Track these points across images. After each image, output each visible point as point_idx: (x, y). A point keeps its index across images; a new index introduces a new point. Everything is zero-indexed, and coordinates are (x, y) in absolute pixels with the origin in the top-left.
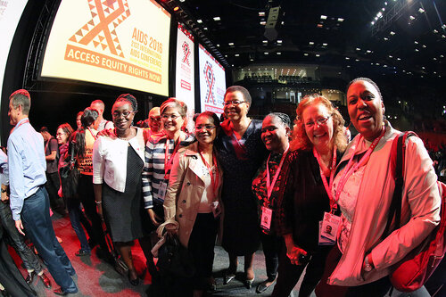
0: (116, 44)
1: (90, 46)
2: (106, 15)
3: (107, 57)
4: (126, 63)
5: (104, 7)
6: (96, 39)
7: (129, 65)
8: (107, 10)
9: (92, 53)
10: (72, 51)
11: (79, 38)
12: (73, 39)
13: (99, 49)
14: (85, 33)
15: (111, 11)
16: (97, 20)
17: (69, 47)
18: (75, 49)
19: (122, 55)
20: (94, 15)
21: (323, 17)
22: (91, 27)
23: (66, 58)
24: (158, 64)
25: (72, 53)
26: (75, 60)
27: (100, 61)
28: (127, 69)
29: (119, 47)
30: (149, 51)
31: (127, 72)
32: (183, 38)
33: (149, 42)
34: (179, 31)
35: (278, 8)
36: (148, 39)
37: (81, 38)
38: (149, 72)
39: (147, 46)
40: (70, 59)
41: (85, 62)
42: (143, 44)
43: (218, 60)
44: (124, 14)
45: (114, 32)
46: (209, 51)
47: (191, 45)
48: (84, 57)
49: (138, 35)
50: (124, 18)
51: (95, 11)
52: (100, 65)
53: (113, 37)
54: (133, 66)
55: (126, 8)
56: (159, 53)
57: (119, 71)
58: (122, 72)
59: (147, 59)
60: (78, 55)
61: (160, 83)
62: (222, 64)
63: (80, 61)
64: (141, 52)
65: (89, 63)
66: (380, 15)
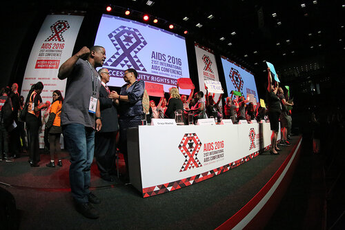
0: (139, 64)
1: (119, 67)
2: (127, 47)
4: (148, 75)
5: (125, 43)
6: (123, 62)
7: (151, 75)
8: (128, 45)
9: (120, 71)
12: (106, 64)
13: (125, 68)
14: (114, 60)
15: (131, 44)
16: (121, 52)
19: (144, 70)
20: (118, 49)
22: (117, 56)
24: (179, 73)
28: (150, 78)
29: (141, 65)
30: (168, 65)
31: (150, 80)
32: (200, 53)
33: (167, 59)
34: (197, 49)
36: (166, 57)
37: (111, 63)
38: (170, 79)
39: (167, 62)
41: (116, 76)
42: (162, 61)
44: (142, 44)
45: (136, 57)
46: (232, 60)
47: (212, 57)
48: (115, 73)
49: (156, 56)
50: (142, 47)
51: (118, 46)
53: (136, 59)
54: (154, 76)
55: (142, 40)
56: (178, 65)
58: (146, 80)
59: (167, 70)
60: (111, 72)
62: (248, 70)
63: (112, 76)
64: (161, 66)
65: (119, 77)
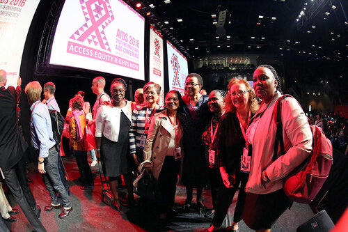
0: (105, 41)
1: (86, 43)
2: (96, 19)
3: (98, 51)
4: (112, 56)
5: (95, 14)
6: (90, 37)
7: (114, 56)
8: (97, 16)
9: (87, 48)
10: (72, 46)
11: (77, 37)
12: (72, 37)
13: (92, 45)
14: (81, 33)
15: (100, 16)
16: (90, 24)
17: (70, 43)
18: (75, 44)
19: (109, 49)
20: (87, 19)
21: (261, 17)
22: (85, 29)
23: (68, 51)
24: (136, 56)
25: (72, 48)
26: (74, 53)
27: (93, 54)
28: (114, 59)
29: (107, 44)
30: (129, 47)
31: (113, 62)
32: (154, 36)
33: (129, 39)
34: (151, 31)
35: (225, 12)
36: (128, 37)
37: (79, 36)
38: (130, 62)
39: (128, 43)
40: (71, 52)
41: (82, 55)
42: (124, 41)
43: (182, 52)
44: (110, 19)
45: (103, 32)
46: (175, 45)
47: (161, 41)
48: (81, 50)
49: (120, 34)
50: (110, 22)
51: (88, 16)
52: (93, 57)
53: (102, 36)
54: (117, 57)
55: (111, 14)
56: (137, 48)
57: (107, 61)
58: (110, 62)
59: (128, 52)
60: (77, 49)
61: (138, 70)
62: (185, 55)
63: (78, 54)
64: (123, 47)
65: (85, 56)
66: (302, 13)
